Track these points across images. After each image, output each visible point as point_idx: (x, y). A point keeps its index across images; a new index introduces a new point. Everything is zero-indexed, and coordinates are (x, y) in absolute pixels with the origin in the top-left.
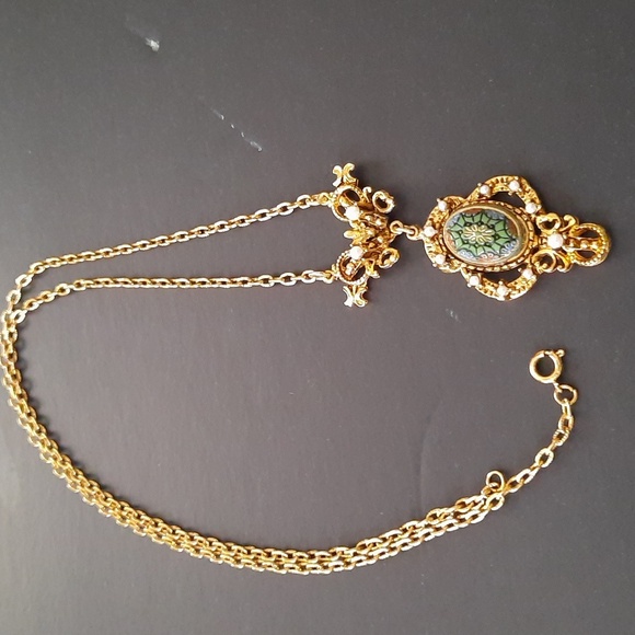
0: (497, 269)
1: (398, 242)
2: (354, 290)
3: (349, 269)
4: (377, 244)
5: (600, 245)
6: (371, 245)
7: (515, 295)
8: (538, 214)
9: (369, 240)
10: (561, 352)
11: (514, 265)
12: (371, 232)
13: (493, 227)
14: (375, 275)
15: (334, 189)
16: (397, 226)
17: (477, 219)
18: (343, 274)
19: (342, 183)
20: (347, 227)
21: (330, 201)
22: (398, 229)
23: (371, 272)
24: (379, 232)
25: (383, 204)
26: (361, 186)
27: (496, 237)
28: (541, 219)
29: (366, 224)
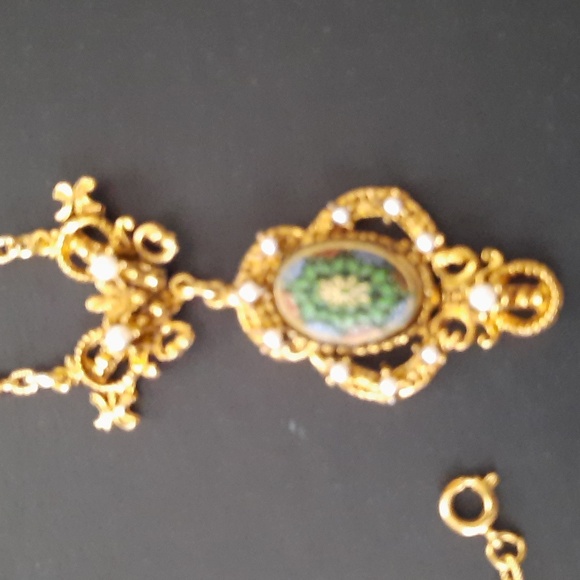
0: (374, 350)
1: (188, 312)
2: (112, 400)
3: (101, 366)
4: (151, 318)
5: (547, 298)
6: (142, 320)
7: (407, 391)
8: (436, 250)
9: (136, 313)
10: (492, 478)
11: (403, 340)
12: (138, 299)
13: (367, 279)
14: (152, 372)
15: (58, 225)
16: (183, 284)
17: (339, 265)
18: (88, 372)
19: (73, 215)
20: (90, 290)
21: (54, 246)
22: (187, 290)
23: (142, 367)
24: (153, 296)
25: (154, 248)
26: (111, 216)
27: (376, 296)
28: (441, 261)
29: (129, 283)
